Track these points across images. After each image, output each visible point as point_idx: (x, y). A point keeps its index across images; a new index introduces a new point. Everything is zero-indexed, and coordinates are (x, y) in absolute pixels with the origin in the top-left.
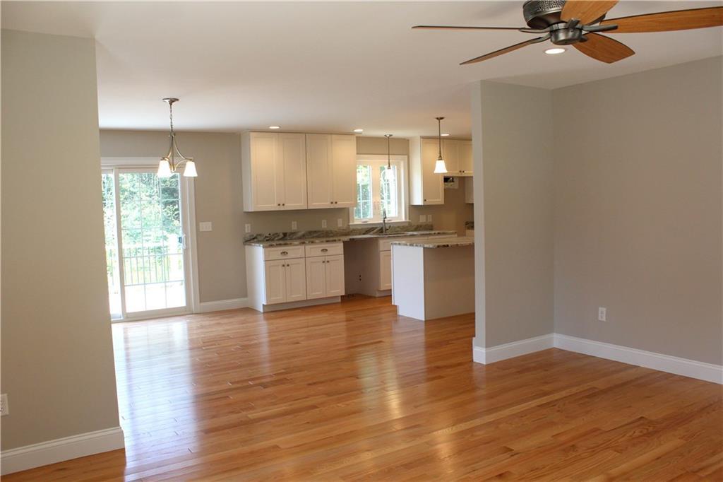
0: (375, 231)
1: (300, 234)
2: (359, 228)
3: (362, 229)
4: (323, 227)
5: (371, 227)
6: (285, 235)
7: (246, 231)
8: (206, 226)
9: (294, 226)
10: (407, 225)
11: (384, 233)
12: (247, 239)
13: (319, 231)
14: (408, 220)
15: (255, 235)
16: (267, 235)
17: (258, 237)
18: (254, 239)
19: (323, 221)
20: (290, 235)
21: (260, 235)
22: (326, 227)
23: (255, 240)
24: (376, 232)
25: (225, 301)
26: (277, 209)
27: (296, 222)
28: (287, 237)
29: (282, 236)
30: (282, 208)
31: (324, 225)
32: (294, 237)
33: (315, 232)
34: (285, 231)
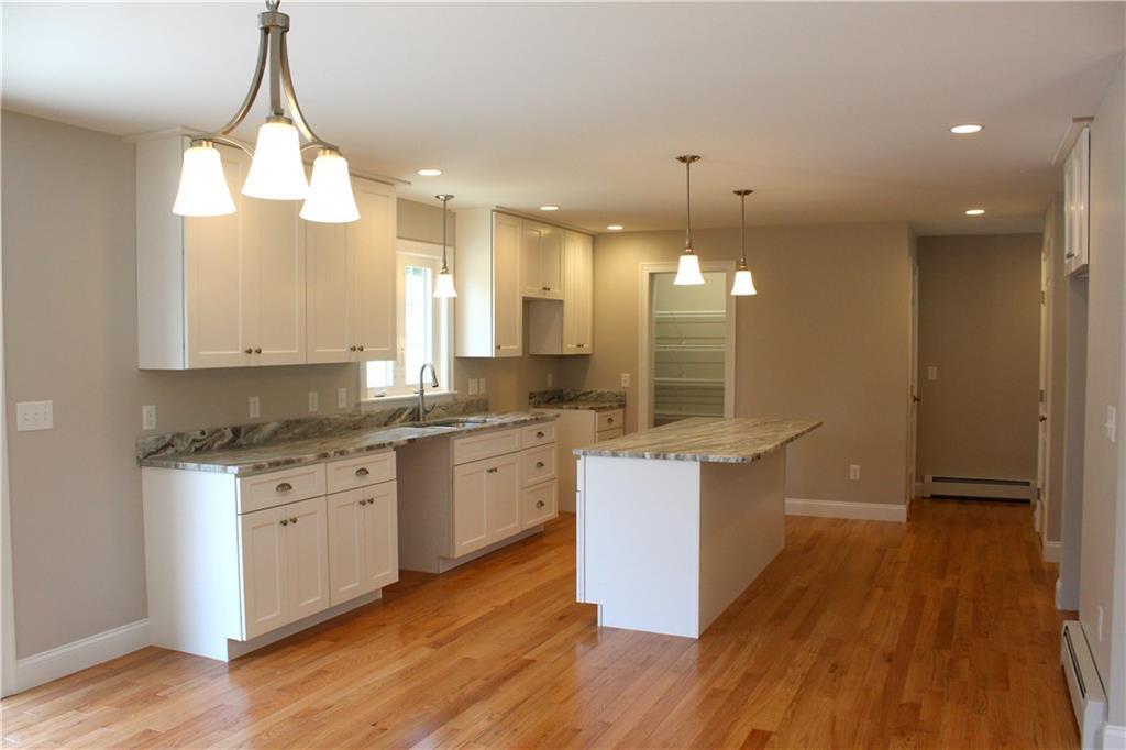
0: (403, 416)
1: (267, 430)
3: (382, 413)
4: (311, 410)
5: (396, 407)
6: (236, 431)
7: (145, 427)
8: (37, 415)
9: (254, 410)
10: (450, 400)
11: (422, 422)
12: (148, 450)
13: (305, 421)
14: (453, 391)
15: (169, 437)
16: (197, 435)
17: (177, 442)
18: (165, 448)
19: (311, 394)
20: (247, 433)
21: (180, 436)
23: (170, 451)
24: (405, 421)
25: (78, 645)
26: (242, 363)
27: (257, 399)
28: (242, 440)
29: (229, 435)
30: (253, 361)
31: (313, 406)
32: (256, 438)
33: (297, 422)
34: (236, 424)
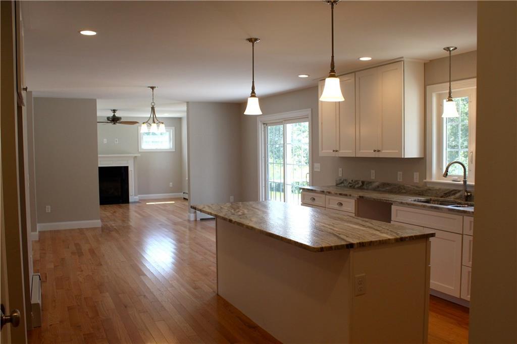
0: (458, 195)
2: (437, 187)
3: (440, 189)
4: (399, 180)
5: (452, 188)
6: (363, 183)
7: (339, 175)
9: (372, 176)
15: (342, 180)
16: (351, 181)
17: (345, 182)
18: (341, 183)
19: (400, 172)
20: (367, 184)
21: (346, 180)
22: (401, 180)
27: (375, 171)
28: (365, 187)
29: (360, 184)
31: (400, 179)
32: (370, 187)
33: (388, 184)
34: (364, 180)
